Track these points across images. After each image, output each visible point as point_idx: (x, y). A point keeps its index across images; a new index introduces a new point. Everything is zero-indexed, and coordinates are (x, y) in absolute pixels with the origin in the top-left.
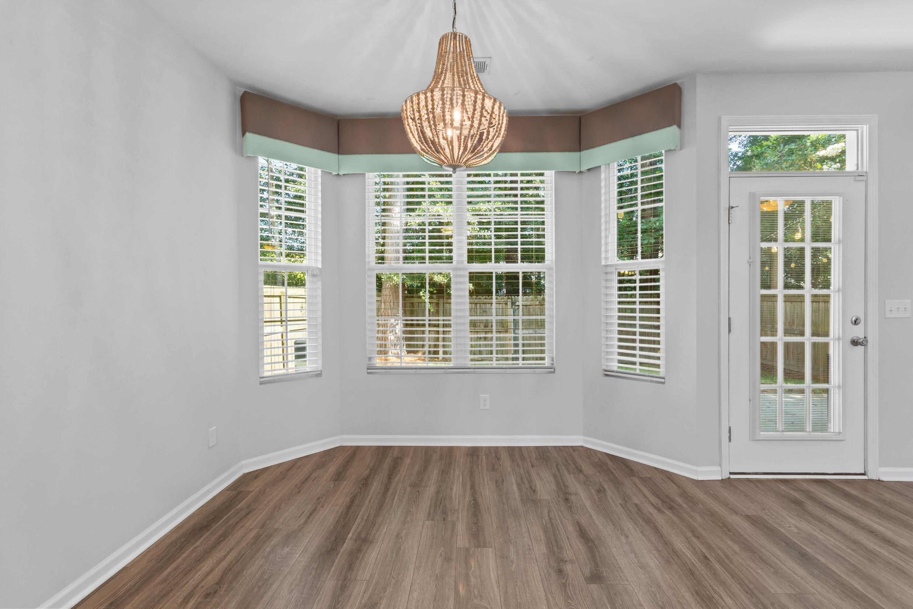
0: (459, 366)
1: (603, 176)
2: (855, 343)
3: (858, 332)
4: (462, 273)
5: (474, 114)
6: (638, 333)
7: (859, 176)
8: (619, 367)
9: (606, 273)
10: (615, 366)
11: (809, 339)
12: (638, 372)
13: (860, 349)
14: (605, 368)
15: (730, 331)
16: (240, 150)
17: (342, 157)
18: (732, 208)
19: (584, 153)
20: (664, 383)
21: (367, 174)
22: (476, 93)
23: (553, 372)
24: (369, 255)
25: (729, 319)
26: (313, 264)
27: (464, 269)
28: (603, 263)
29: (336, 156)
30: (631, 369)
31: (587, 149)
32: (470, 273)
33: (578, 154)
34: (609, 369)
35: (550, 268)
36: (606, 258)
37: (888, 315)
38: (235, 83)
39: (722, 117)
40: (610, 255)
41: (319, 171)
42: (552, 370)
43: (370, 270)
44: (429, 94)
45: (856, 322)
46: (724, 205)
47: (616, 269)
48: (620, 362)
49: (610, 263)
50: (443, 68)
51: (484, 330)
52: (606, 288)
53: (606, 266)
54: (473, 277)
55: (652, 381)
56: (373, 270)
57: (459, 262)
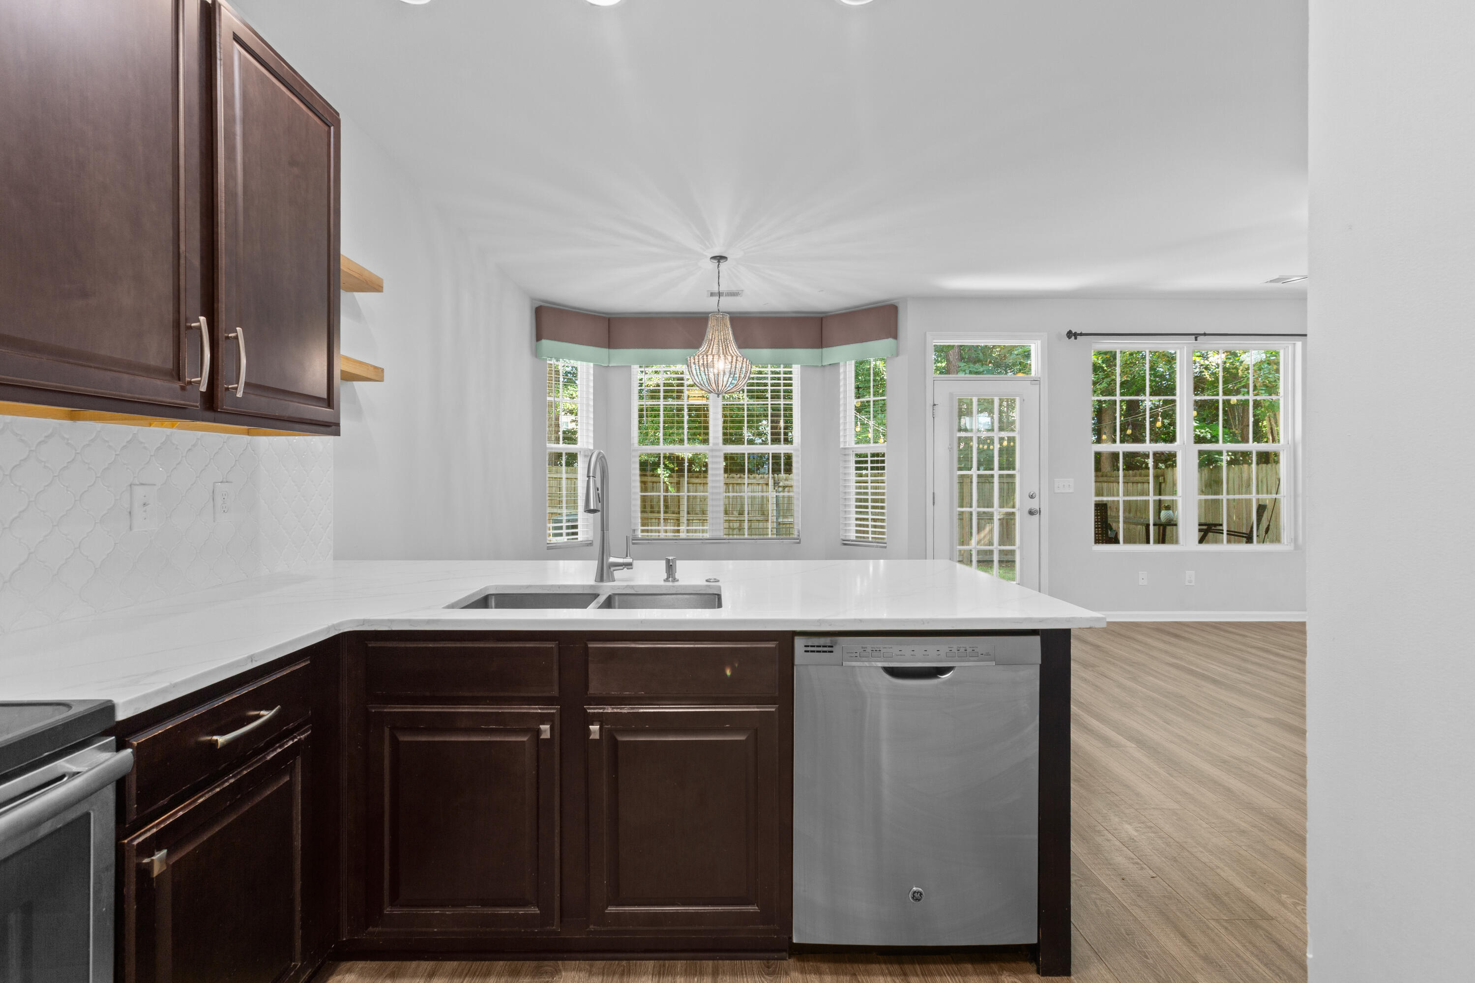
0: (714, 537)
1: (842, 370)
2: (1031, 513)
3: (1034, 504)
4: (717, 454)
5: (732, 360)
6: (870, 507)
7: (1036, 381)
8: (857, 537)
9: (845, 455)
10: (853, 535)
11: (997, 510)
12: (870, 539)
13: (1036, 517)
14: (844, 538)
15: (934, 503)
16: (536, 353)
17: (612, 351)
18: (935, 405)
19: (824, 350)
20: (885, 547)
21: (632, 366)
22: (732, 357)
23: (799, 543)
24: (633, 437)
25: (934, 493)
26: (585, 446)
27: (719, 450)
28: (842, 446)
29: (608, 350)
30: (864, 537)
31: (827, 347)
32: (725, 454)
33: (820, 350)
34: (848, 538)
35: (797, 450)
36: (845, 442)
37: (1057, 491)
38: (533, 299)
39: (927, 333)
40: (848, 439)
41: (592, 365)
42: (798, 541)
43: (634, 450)
44: (705, 357)
45: (1032, 497)
46: (929, 402)
47: (853, 451)
48: (857, 532)
49: (848, 446)
50: (712, 337)
51: (738, 519)
52: (845, 468)
53: (845, 449)
54: (728, 458)
55: (877, 547)
56: (637, 450)
57: (714, 444)
